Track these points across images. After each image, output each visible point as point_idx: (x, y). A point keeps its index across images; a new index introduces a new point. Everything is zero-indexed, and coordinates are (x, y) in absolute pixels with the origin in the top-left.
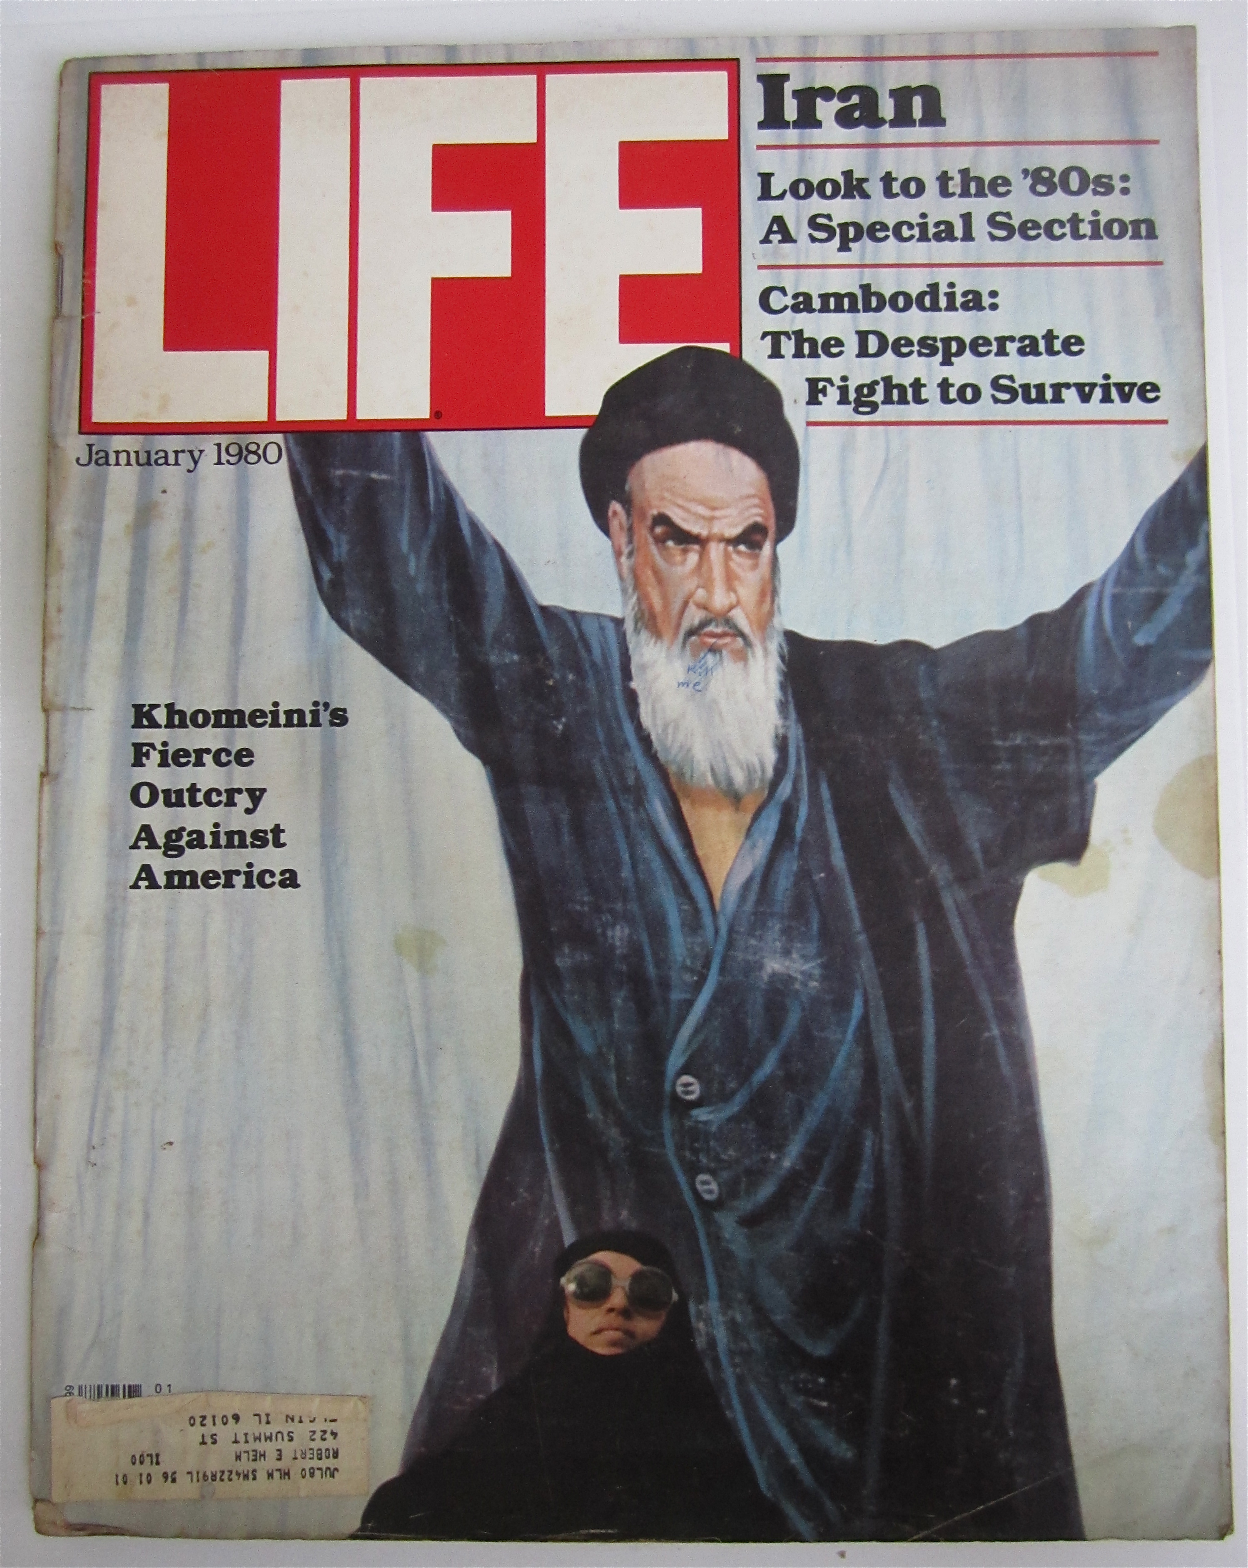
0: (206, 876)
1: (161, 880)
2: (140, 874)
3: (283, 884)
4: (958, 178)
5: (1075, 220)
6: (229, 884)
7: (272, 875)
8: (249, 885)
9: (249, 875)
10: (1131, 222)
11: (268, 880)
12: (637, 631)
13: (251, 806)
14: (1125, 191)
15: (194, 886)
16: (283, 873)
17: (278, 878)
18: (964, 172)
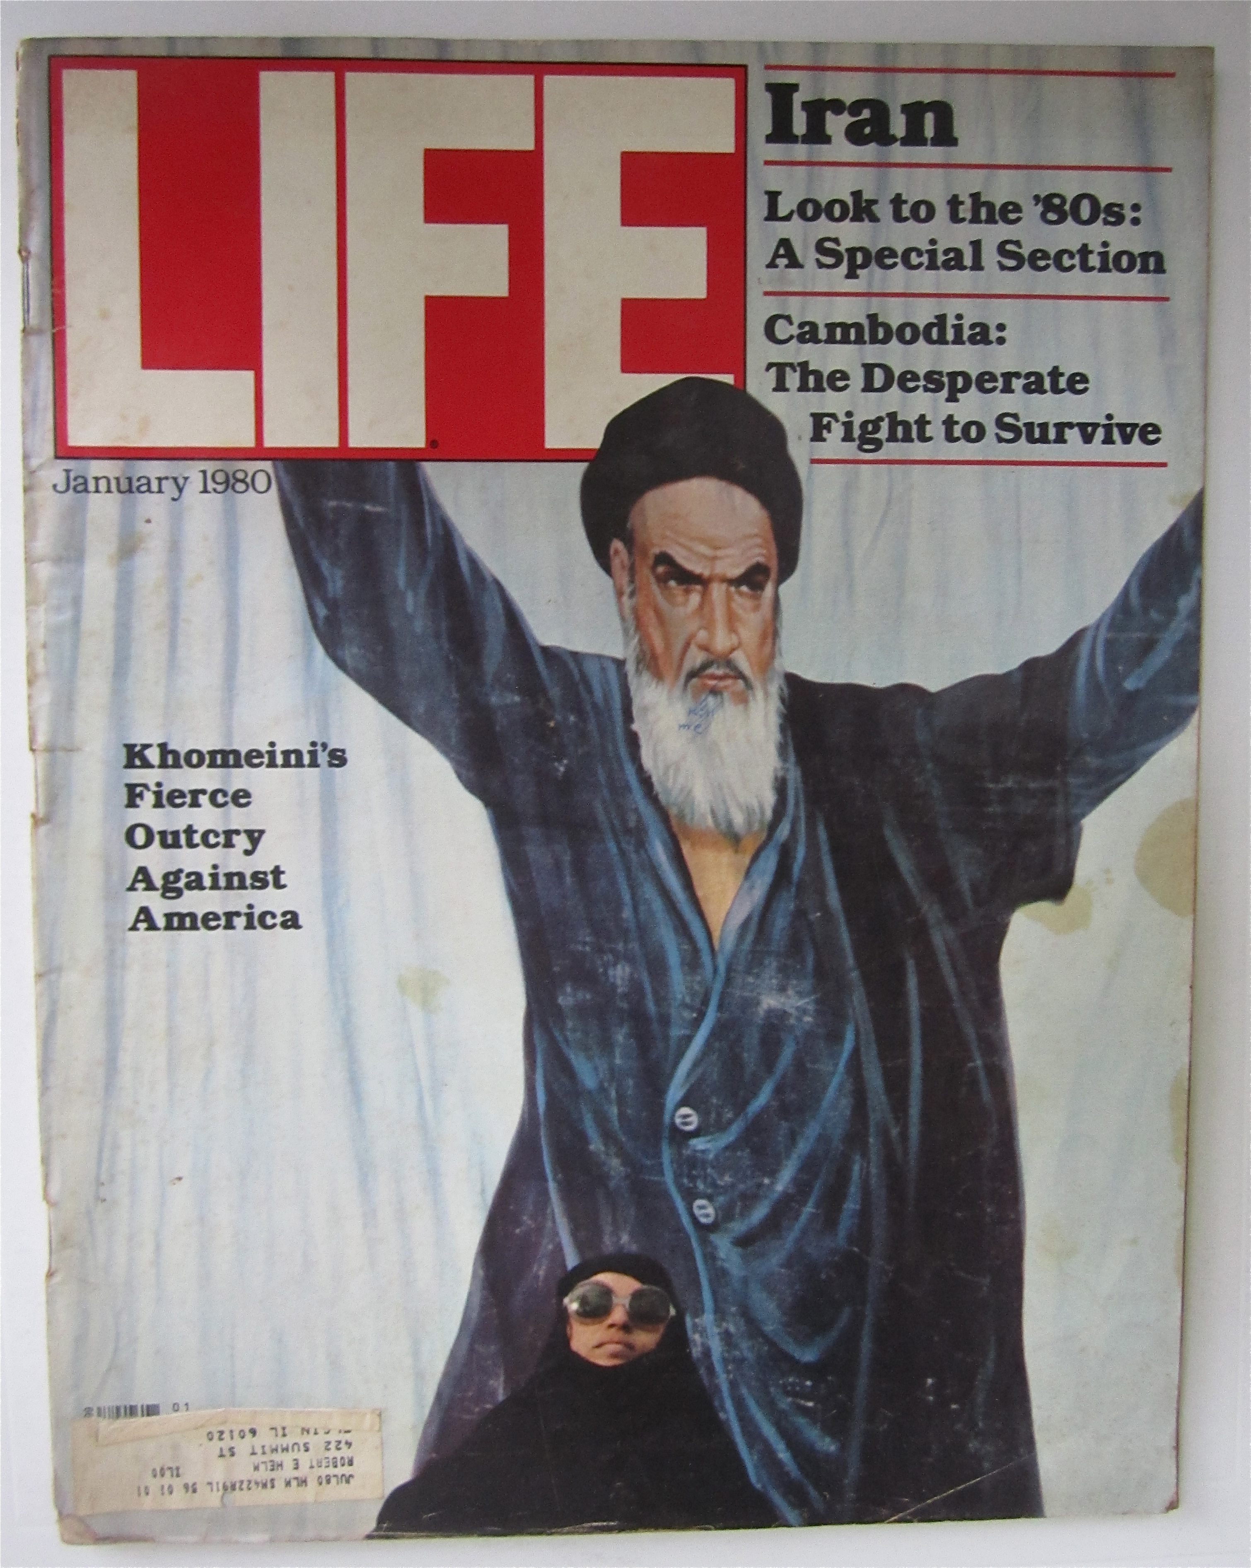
0: (206, 918)
1: (161, 922)
2: (138, 916)
3: (284, 925)
4: (968, 202)
5: (1085, 251)
6: (229, 926)
7: (274, 916)
8: (250, 926)
9: (250, 916)
10: (1141, 255)
11: (269, 921)
12: (638, 671)
13: (249, 847)
14: (1136, 221)
15: (194, 927)
16: (284, 914)
17: (279, 920)
18: (975, 197)
